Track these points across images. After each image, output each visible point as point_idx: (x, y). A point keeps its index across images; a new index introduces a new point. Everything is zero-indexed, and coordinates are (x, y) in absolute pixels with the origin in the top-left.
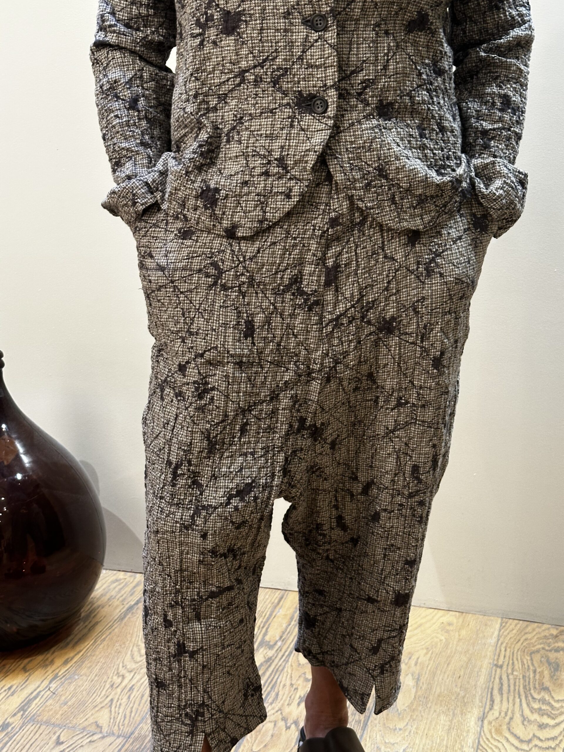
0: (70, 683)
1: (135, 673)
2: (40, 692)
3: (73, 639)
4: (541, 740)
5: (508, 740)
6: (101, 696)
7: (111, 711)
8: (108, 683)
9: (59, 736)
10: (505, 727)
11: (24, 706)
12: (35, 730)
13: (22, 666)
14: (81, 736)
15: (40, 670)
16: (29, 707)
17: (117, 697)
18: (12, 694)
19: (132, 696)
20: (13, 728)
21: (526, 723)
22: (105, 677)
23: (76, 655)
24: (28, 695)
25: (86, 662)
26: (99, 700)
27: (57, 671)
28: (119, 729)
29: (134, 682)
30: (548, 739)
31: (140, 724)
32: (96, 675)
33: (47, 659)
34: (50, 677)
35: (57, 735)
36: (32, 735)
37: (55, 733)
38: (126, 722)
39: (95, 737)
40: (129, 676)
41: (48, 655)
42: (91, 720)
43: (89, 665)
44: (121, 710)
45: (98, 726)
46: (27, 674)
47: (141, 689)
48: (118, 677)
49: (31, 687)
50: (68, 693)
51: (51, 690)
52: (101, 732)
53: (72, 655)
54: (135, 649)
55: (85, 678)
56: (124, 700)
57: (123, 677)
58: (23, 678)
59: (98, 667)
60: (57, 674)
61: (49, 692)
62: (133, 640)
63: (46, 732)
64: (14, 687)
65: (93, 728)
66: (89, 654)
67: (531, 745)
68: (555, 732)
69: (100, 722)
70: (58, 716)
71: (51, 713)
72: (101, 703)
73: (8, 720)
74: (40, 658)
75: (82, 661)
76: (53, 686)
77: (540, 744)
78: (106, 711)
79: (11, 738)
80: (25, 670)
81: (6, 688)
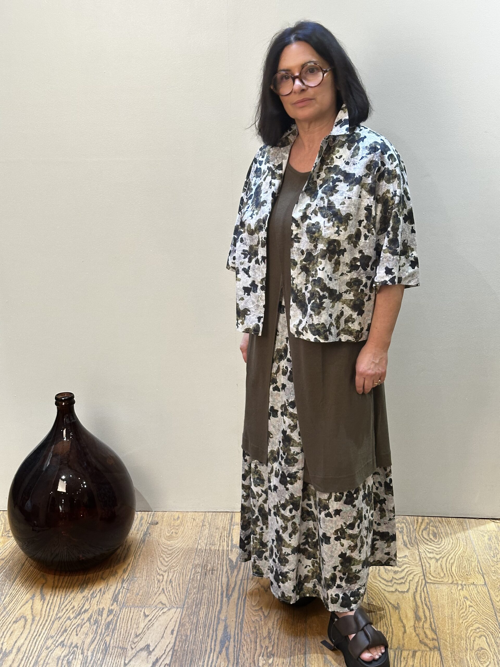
0: (134, 583)
1: (168, 572)
2: (119, 590)
3: (121, 557)
4: (397, 580)
5: (380, 582)
6: (156, 587)
7: (166, 595)
8: (156, 580)
9: (144, 612)
10: (377, 575)
11: (115, 598)
12: (129, 611)
13: (100, 576)
14: (156, 610)
15: (112, 577)
16: (118, 599)
17: (165, 587)
18: (104, 593)
19: (173, 585)
20: (116, 612)
21: (387, 571)
22: (152, 577)
23: (128, 566)
24: (113, 593)
25: (136, 570)
26: (156, 590)
27: (122, 577)
28: (176, 604)
29: (170, 577)
30: (400, 579)
31: (185, 600)
32: (146, 576)
33: (112, 571)
34: (120, 581)
35: (143, 611)
36: (129, 614)
37: (141, 611)
38: (177, 599)
39: (165, 610)
40: (166, 575)
41: (112, 568)
42: (157, 601)
43: (139, 571)
44: (171, 594)
45: (163, 604)
46: (106, 581)
47: (176, 581)
48: (160, 575)
49: (113, 588)
50: (136, 589)
51: (125, 587)
52: (166, 607)
53: (126, 566)
54: (161, 559)
55: (141, 579)
56: (170, 588)
57: (163, 576)
58: (105, 583)
59: (145, 572)
60: (123, 578)
61: (124, 590)
62: (157, 553)
63: (137, 611)
64: (103, 589)
65: (160, 606)
66: (135, 565)
67: (393, 583)
68: (403, 574)
69: (164, 602)
70: (138, 602)
71: (132, 600)
72: (158, 591)
73: (110, 608)
74: (108, 571)
75: (134, 568)
76: (125, 585)
77: (397, 582)
78: (163, 595)
79: (118, 617)
80: (103, 579)
81: (98, 590)
